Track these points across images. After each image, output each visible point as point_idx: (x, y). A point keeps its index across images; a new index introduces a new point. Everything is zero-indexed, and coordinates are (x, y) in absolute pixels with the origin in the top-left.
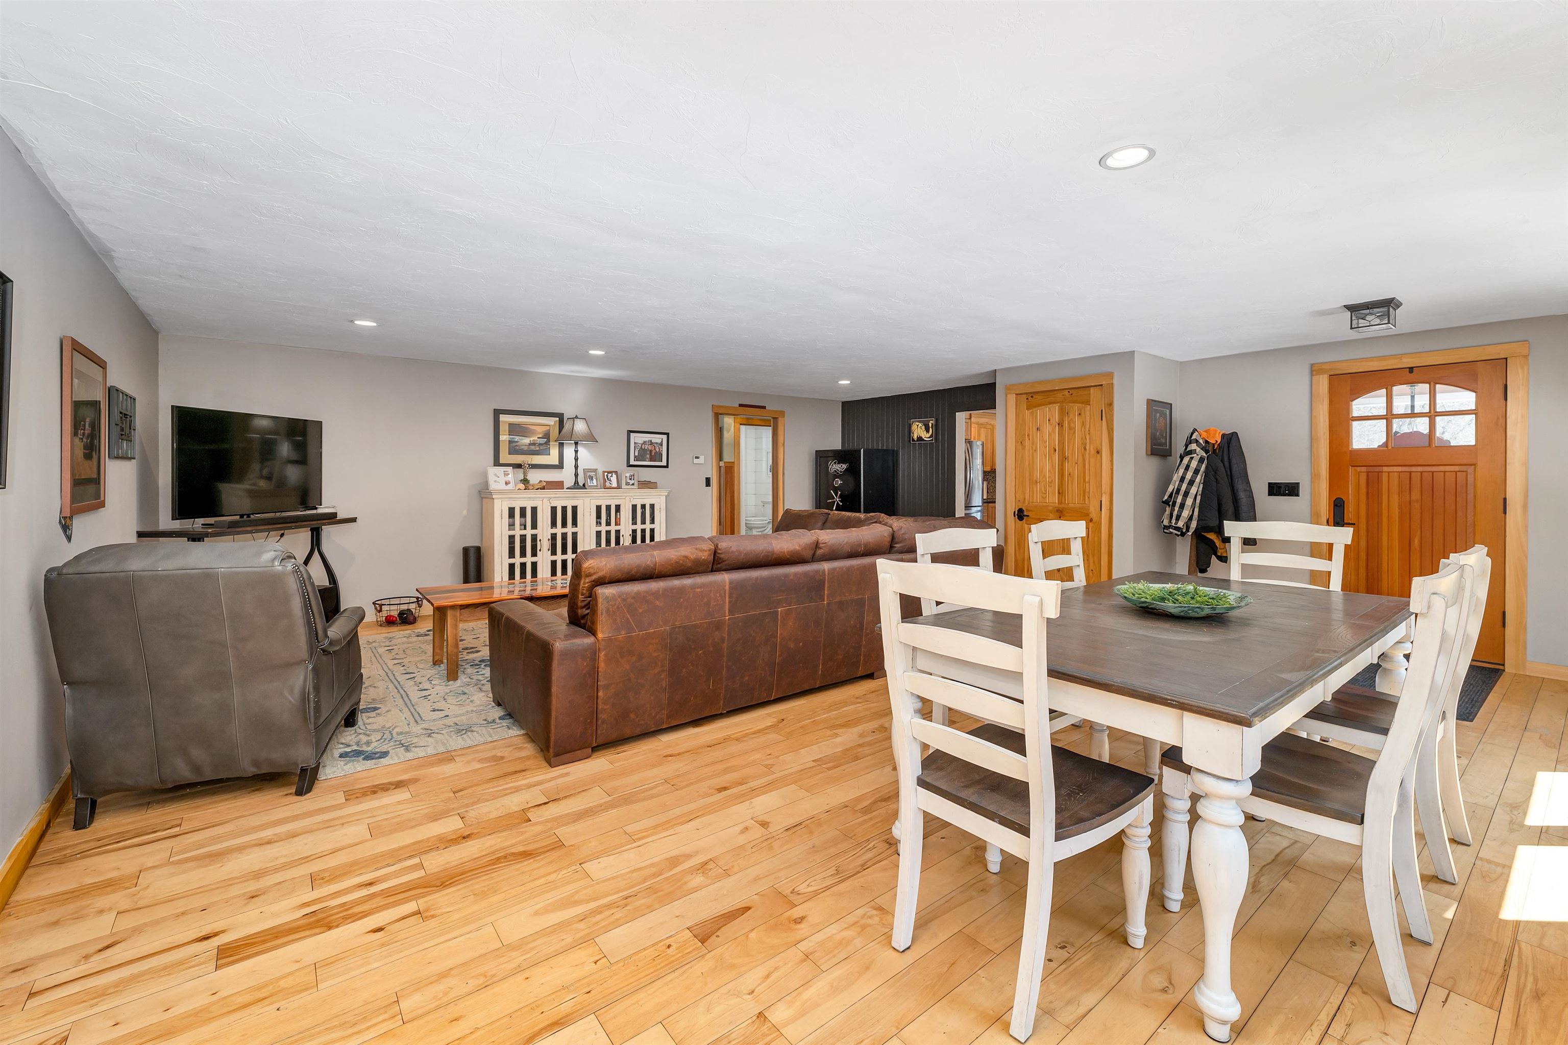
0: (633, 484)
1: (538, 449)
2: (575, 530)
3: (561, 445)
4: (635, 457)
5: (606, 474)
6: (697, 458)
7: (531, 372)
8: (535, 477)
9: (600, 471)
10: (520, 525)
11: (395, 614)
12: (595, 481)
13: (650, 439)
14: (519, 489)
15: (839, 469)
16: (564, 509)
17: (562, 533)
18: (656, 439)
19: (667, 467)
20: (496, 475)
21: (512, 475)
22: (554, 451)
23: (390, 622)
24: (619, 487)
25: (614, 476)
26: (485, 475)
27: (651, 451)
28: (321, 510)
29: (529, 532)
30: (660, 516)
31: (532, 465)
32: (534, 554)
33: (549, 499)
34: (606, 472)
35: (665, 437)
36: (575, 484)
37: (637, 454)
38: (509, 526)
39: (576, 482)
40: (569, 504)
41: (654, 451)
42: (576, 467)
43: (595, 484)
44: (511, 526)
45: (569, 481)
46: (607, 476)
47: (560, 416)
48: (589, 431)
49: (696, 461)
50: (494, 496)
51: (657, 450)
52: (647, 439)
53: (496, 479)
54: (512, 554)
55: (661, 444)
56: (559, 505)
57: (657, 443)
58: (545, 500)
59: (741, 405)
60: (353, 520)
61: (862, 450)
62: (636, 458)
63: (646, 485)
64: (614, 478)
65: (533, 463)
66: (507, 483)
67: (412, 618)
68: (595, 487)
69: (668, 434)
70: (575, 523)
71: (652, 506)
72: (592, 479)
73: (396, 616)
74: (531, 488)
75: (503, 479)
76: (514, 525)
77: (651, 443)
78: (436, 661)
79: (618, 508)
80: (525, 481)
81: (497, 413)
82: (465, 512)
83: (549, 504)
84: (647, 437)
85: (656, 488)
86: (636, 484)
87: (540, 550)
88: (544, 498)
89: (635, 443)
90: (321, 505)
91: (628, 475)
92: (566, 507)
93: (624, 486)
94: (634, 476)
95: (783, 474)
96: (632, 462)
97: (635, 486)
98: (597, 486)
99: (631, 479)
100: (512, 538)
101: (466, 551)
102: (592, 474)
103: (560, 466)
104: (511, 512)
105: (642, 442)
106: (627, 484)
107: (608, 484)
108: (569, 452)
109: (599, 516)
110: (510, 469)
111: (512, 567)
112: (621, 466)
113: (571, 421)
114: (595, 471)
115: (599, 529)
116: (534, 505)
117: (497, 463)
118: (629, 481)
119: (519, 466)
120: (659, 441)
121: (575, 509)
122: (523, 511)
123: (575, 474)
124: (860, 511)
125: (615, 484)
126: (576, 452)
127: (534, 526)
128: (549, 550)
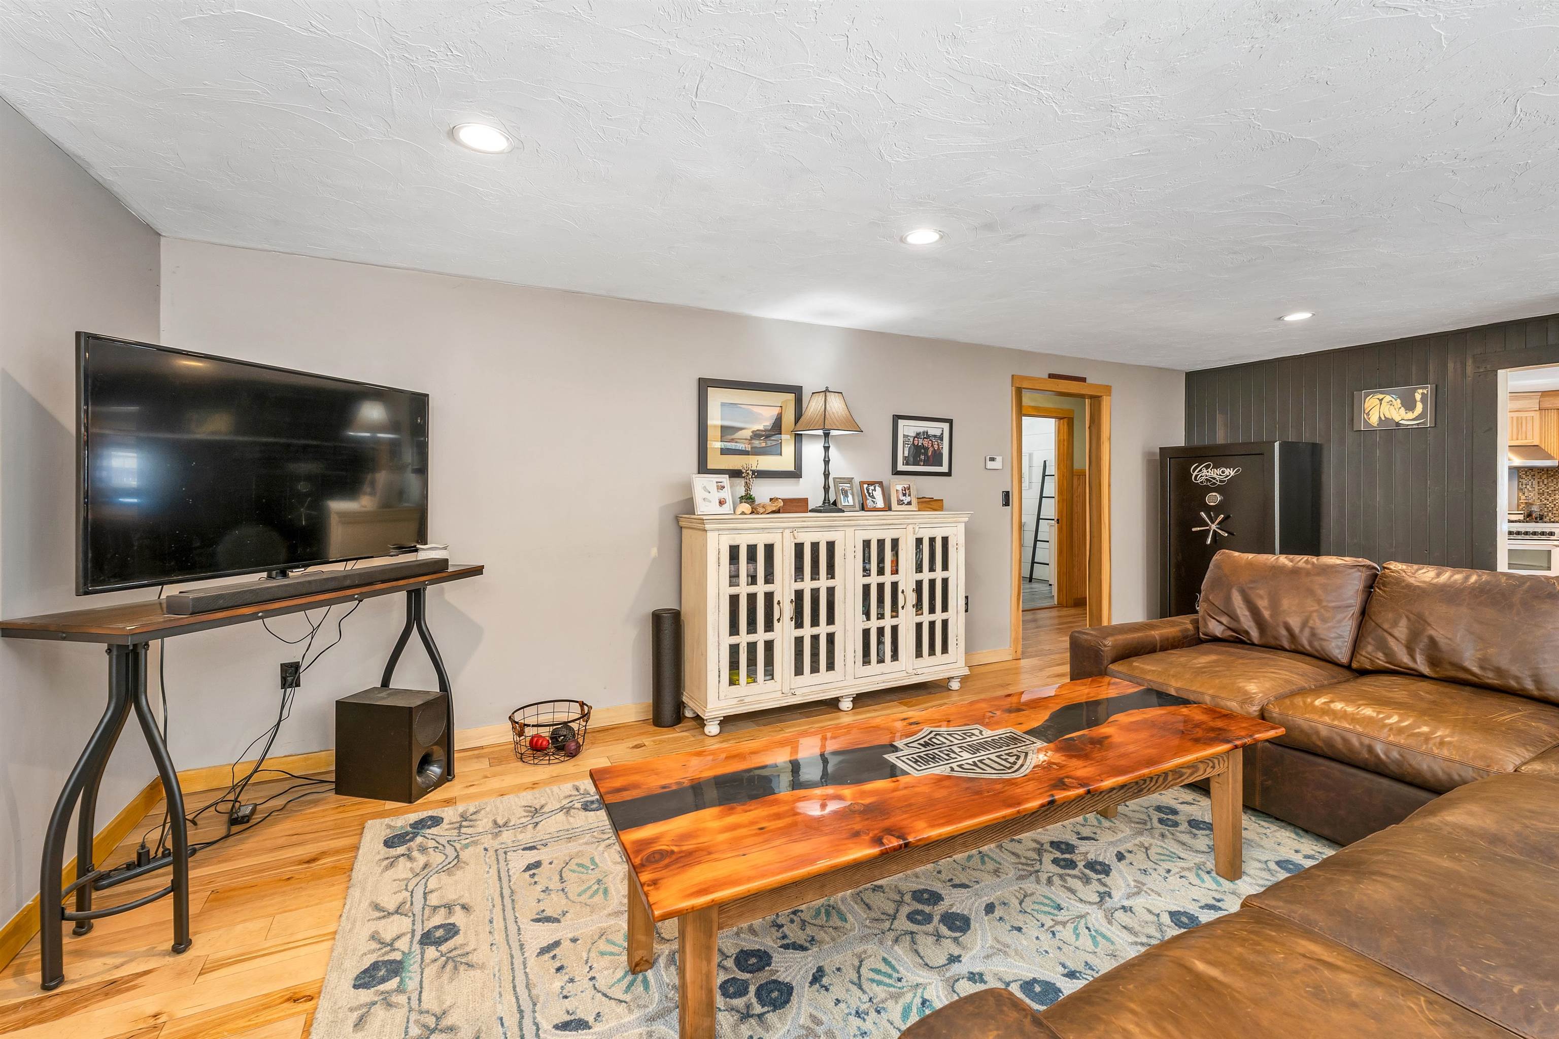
0: (909, 503)
1: (764, 445)
2: (831, 583)
3: (798, 438)
4: (905, 458)
5: (865, 486)
6: (992, 459)
7: (756, 318)
8: (764, 491)
9: (857, 480)
10: (748, 576)
11: (545, 732)
12: (850, 497)
13: (925, 429)
14: (743, 513)
15: (1215, 476)
16: (815, 546)
17: (812, 590)
18: (934, 429)
19: (949, 474)
20: (705, 488)
21: (734, 489)
22: (788, 449)
23: (537, 747)
24: (889, 509)
25: (878, 489)
26: (688, 487)
27: (927, 449)
28: (426, 554)
29: (761, 589)
30: (957, 557)
31: (758, 472)
32: (769, 627)
33: (793, 530)
34: (864, 483)
35: (946, 426)
36: (824, 503)
37: (906, 454)
38: (730, 577)
39: (826, 500)
40: (823, 538)
41: (931, 450)
42: (826, 475)
43: (851, 503)
44: (734, 578)
45: (816, 500)
46: (868, 490)
47: (797, 391)
48: (848, 413)
49: (990, 465)
50: (707, 527)
51: (936, 447)
52: (921, 430)
53: (706, 495)
54: (734, 629)
55: (941, 438)
56: (808, 539)
57: (935, 436)
58: (787, 532)
59: (1051, 376)
60: (477, 571)
61: (1277, 445)
62: (907, 462)
63: (930, 504)
64: (878, 494)
65: (760, 468)
66: (722, 503)
67: (573, 746)
68: (852, 508)
69: (950, 422)
70: (831, 573)
71: (945, 540)
72: (845, 494)
73: (548, 738)
74: (761, 510)
75: (716, 496)
76: (738, 576)
77: (927, 436)
78: (637, 965)
79: (895, 543)
80: (748, 498)
81: (704, 385)
82: (654, 551)
83: (792, 539)
84: (922, 426)
85: (941, 508)
86: (914, 502)
87: (779, 620)
88: (785, 528)
89: (905, 436)
90: (426, 544)
91: (899, 488)
92: (818, 543)
93: (894, 505)
94: (909, 489)
95: (1109, 485)
96: (901, 467)
97: (914, 506)
98: (854, 506)
99: (904, 495)
100: (734, 600)
101: (657, 618)
102: (846, 486)
103: (796, 474)
104: (734, 552)
105: (914, 435)
106: (900, 502)
107: (869, 503)
108: (813, 451)
109: (866, 559)
110: (725, 479)
111: (734, 650)
112: (884, 474)
113: (821, 398)
114: (850, 480)
115: (867, 580)
116: (769, 542)
117: (703, 468)
118: (902, 498)
119: (735, 474)
120: (938, 433)
121: (831, 546)
122: (752, 550)
123: (824, 488)
124: (1273, 552)
125: (880, 504)
126: (827, 449)
127: (769, 579)
128: (792, 618)
